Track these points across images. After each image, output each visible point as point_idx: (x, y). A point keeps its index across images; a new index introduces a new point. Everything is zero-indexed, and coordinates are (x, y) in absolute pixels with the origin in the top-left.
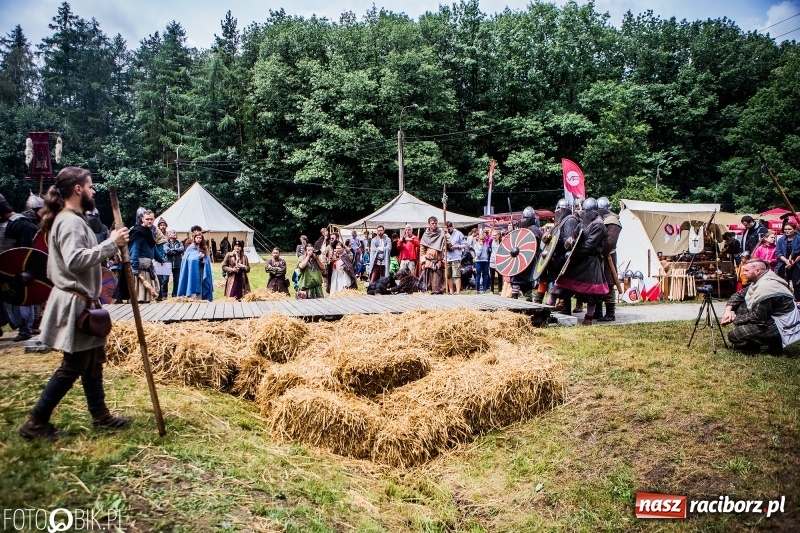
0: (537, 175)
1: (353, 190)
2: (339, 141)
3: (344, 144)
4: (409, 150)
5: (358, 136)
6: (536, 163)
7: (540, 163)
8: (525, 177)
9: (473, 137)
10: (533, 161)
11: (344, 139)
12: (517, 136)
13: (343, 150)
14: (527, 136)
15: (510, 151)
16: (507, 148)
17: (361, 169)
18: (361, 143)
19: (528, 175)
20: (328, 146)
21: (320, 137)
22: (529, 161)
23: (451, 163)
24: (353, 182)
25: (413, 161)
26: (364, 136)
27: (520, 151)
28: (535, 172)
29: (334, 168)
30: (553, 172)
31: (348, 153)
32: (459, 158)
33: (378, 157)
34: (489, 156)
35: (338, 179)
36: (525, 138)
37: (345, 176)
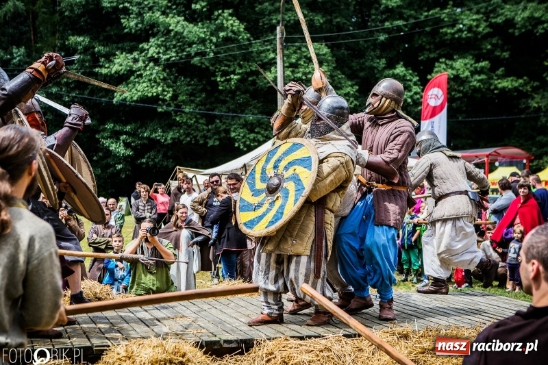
0: (479, 96)
1: (203, 116)
2: (181, 41)
3: (190, 45)
4: (288, 57)
5: (212, 34)
6: (477, 77)
7: (483, 77)
8: (459, 98)
9: (382, 37)
10: (473, 73)
11: (192, 37)
12: (449, 37)
13: (189, 56)
14: (464, 36)
15: (437, 60)
16: (432, 56)
17: (216, 84)
18: (216, 45)
19: (465, 94)
20: (167, 49)
21: (154, 35)
22: (467, 73)
23: (350, 77)
24: (202, 103)
25: (293, 72)
26: (221, 34)
27: (451, 59)
28: (475, 90)
29: (175, 82)
30: (504, 88)
31: (196, 60)
32: (362, 69)
33: (241, 67)
34: (406, 66)
35: (181, 98)
36: (460, 38)
37: (192, 94)
